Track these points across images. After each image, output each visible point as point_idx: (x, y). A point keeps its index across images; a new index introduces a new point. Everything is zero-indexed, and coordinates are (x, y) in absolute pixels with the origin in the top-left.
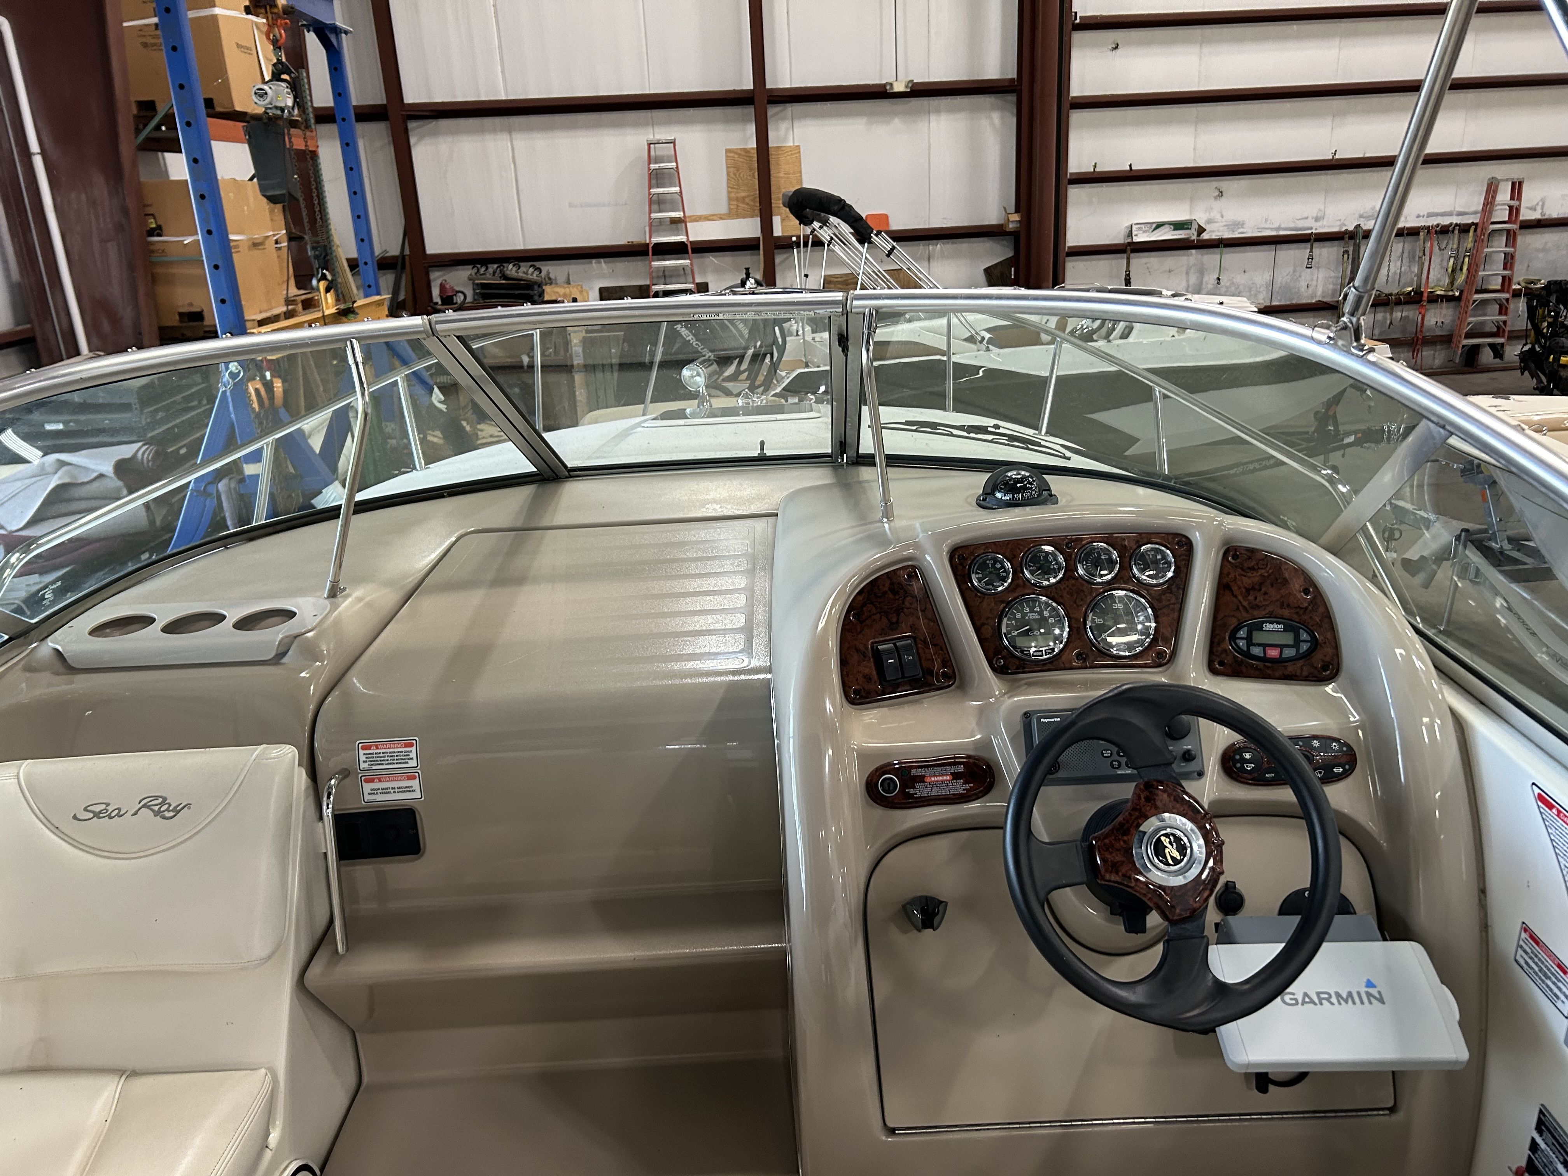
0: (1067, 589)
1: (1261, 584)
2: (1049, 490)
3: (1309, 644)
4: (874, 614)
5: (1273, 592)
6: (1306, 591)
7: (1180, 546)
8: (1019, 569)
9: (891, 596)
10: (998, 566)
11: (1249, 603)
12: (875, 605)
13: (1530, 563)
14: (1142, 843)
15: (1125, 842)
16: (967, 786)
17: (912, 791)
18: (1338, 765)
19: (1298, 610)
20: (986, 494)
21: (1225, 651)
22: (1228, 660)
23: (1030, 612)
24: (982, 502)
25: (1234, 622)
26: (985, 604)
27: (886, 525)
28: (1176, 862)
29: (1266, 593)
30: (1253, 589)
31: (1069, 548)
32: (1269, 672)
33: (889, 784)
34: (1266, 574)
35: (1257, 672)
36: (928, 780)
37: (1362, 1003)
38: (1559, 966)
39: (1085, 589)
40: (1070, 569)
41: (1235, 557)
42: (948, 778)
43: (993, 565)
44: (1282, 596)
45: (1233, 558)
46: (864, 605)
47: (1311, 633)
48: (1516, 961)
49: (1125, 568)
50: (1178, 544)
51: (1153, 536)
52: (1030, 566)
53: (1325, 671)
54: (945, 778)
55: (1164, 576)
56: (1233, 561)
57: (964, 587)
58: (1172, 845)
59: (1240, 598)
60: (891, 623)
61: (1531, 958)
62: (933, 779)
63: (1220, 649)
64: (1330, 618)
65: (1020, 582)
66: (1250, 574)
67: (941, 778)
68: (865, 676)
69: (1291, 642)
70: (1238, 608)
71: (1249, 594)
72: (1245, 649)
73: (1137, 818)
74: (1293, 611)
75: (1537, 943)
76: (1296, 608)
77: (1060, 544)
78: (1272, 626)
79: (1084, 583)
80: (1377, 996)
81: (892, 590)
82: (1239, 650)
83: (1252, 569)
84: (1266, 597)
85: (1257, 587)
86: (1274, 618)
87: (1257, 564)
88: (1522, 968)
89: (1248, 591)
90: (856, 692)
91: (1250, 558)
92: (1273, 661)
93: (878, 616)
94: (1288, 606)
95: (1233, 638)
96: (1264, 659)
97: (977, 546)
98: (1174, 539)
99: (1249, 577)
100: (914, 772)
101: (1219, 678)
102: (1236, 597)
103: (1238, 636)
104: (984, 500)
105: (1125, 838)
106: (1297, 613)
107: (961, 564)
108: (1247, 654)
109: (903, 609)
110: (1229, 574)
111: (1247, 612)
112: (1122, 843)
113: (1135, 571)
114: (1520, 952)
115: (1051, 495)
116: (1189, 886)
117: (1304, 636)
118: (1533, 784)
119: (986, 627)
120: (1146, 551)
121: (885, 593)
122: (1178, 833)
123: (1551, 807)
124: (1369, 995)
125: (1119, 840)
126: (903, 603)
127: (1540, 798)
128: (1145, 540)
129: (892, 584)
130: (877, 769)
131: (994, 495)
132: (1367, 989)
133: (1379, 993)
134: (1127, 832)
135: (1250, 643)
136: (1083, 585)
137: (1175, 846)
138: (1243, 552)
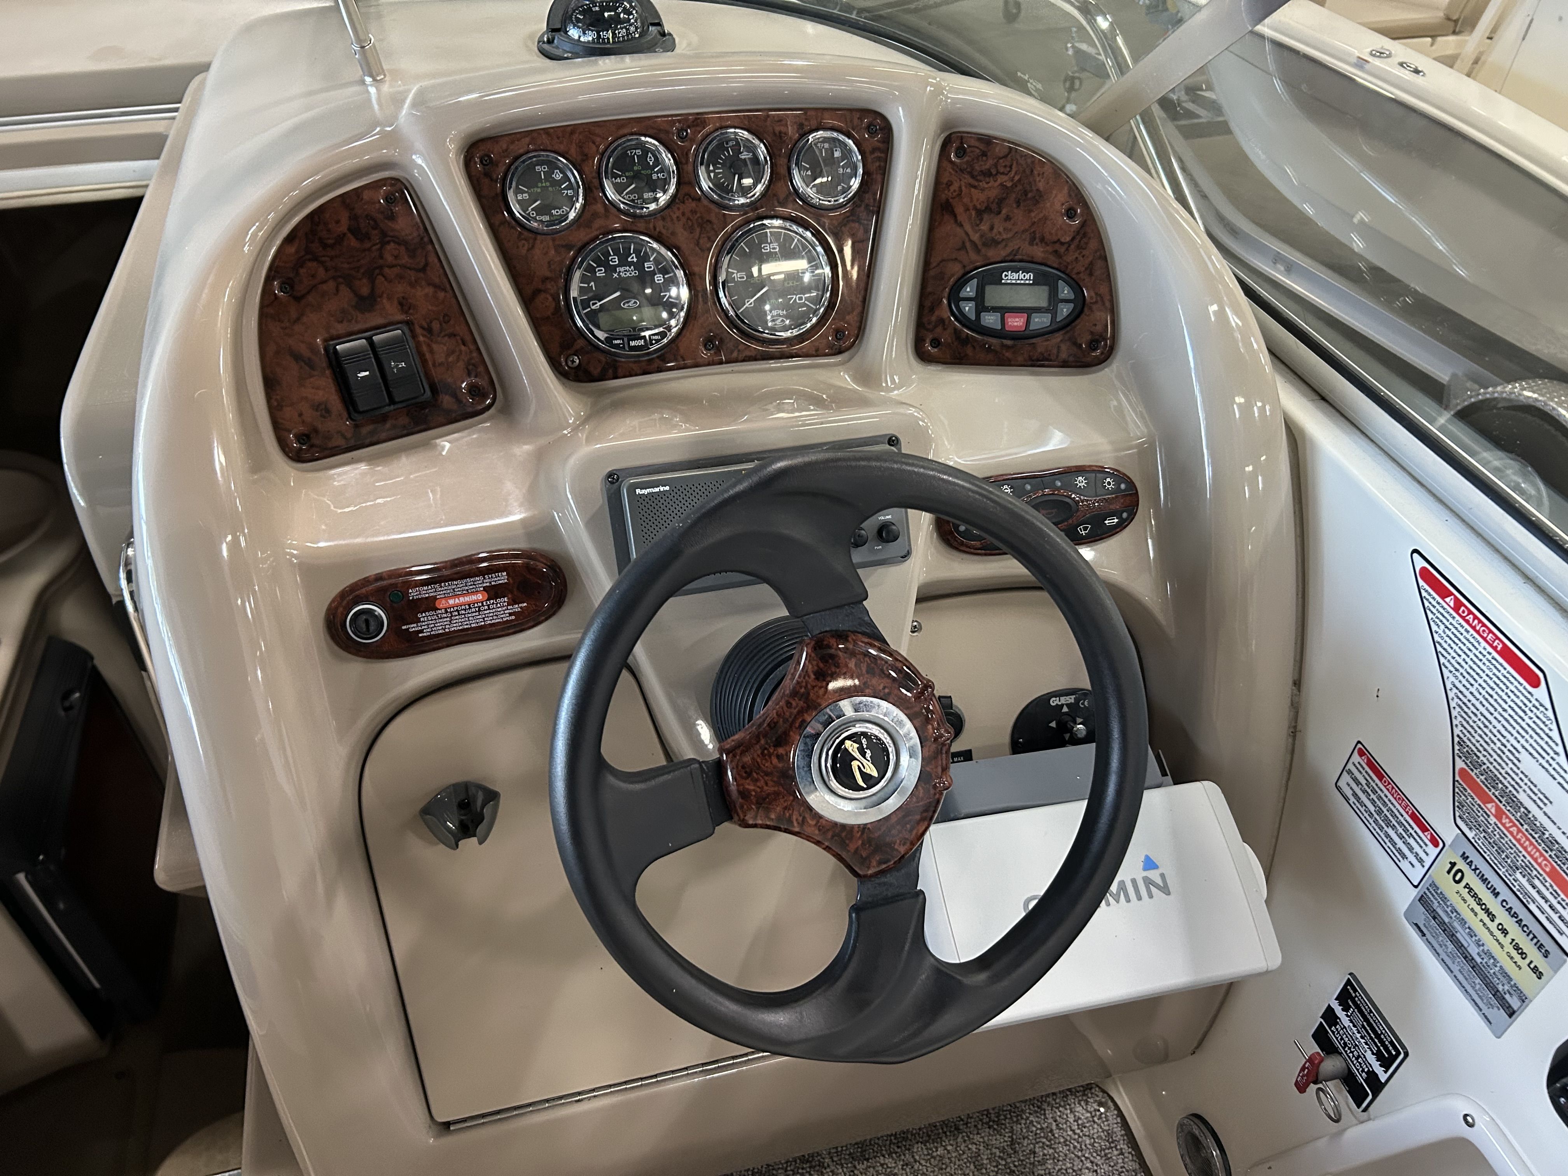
0: (684, 220)
1: (1001, 202)
2: (659, 24)
3: (1072, 306)
4: (324, 282)
5: (1018, 215)
6: (1070, 213)
7: (872, 134)
8: (596, 182)
9: (354, 242)
10: (558, 176)
11: (982, 236)
12: (322, 263)
13: (1205, 116)
14: (810, 756)
15: (779, 757)
16: (516, 608)
17: (413, 628)
18: (1112, 514)
19: (1057, 246)
20: (554, 30)
21: (941, 321)
22: (945, 337)
23: (620, 265)
24: (546, 46)
25: (956, 270)
26: (537, 252)
27: (372, 90)
28: (870, 781)
29: (1008, 218)
30: (988, 209)
31: (682, 139)
32: (1008, 354)
33: (367, 622)
34: (1009, 184)
35: (990, 357)
36: (442, 604)
37: (1139, 898)
38: (1414, 817)
39: (713, 218)
40: (687, 181)
41: (961, 152)
42: (480, 597)
43: (549, 175)
44: (1033, 223)
45: (957, 155)
46: (300, 263)
47: (1077, 287)
48: (1338, 788)
49: (781, 176)
50: (868, 128)
51: (826, 115)
52: (616, 176)
53: (1095, 349)
54: (474, 598)
55: (844, 191)
56: (958, 161)
57: (496, 221)
58: (863, 754)
59: (968, 227)
60: (361, 298)
61: (1364, 791)
62: (451, 602)
63: (934, 318)
64: (1105, 258)
65: (599, 208)
66: (983, 184)
67: (467, 599)
68: (317, 407)
69: (1044, 304)
70: (963, 247)
71: (981, 220)
72: (973, 318)
73: (801, 712)
74: (1050, 249)
75: (1380, 777)
76: (1055, 242)
77: (667, 132)
78: (1016, 276)
79: (712, 206)
80: (1159, 881)
81: (354, 231)
82: (962, 318)
83: (988, 174)
84: (1008, 225)
85: (994, 206)
86: (1016, 262)
87: (996, 165)
88: (1347, 799)
89: (980, 213)
90: (302, 438)
91: (984, 154)
92: (1017, 336)
93: (331, 284)
94: (1042, 240)
95: (955, 297)
96: (1001, 334)
97: (514, 137)
98: (861, 119)
99: (983, 190)
100: (413, 594)
101: (932, 369)
102: (961, 225)
103: (963, 294)
104: (550, 42)
105: (781, 751)
106: (1056, 252)
107: (487, 175)
108: (976, 326)
109: (381, 267)
110: (949, 184)
111: (978, 251)
112: (775, 760)
113: (798, 181)
114: (1346, 777)
115: (663, 34)
116: (894, 819)
117: (1065, 291)
118: (1415, 551)
119: (542, 296)
120: (817, 141)
121: (341, 238)
122: (875, 730)
123: (1444, 593)
124: (1148, 882)
125: (770, 755)
126: (381, 257)
127: (1425, 574)
128: (814, 123)
129: (354, 218)
130: (343, 595)
131: (566, 32)
132: (1145, 874)
133: (1162, 876)
134: (783, 740)
135: (981, 307)
136: (709, 211)
137: (868, 754)
138: (973, 142)
